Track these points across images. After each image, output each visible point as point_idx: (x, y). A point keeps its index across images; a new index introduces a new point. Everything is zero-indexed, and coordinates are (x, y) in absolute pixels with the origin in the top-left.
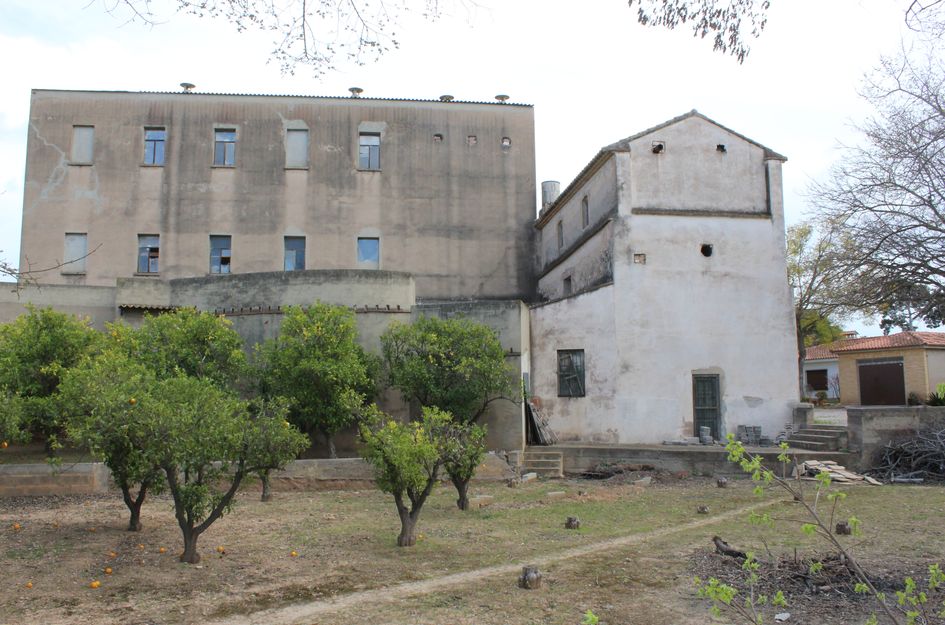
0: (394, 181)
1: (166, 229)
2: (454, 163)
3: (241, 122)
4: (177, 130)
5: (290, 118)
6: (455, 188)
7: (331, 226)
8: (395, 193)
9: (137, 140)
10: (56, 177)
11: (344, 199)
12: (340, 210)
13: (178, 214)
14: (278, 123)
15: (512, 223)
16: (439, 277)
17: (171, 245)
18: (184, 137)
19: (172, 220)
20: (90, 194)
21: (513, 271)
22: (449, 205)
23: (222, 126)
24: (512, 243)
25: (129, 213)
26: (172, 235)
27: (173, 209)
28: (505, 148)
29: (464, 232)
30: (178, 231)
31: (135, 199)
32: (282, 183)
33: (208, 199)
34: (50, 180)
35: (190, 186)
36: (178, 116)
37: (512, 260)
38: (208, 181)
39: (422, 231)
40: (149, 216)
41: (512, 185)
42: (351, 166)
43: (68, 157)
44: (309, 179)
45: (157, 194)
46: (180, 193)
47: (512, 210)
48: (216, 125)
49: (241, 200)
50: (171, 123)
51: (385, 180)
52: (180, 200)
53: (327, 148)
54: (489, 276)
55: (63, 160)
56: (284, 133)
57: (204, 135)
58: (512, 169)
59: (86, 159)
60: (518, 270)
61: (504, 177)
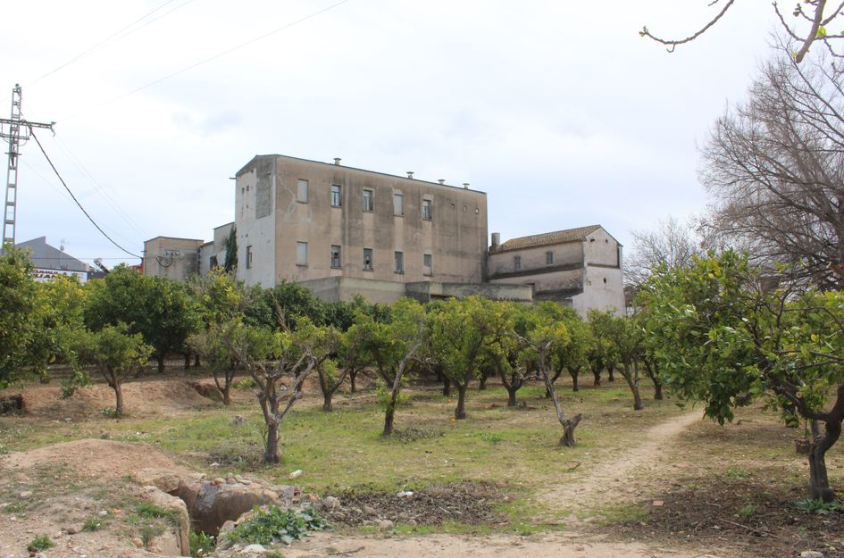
0: (437, 226)
1: (344, 243)
2: (459, 219)
3: (375, 187)
4: (347, 188)
5: (396, 188)
6: (459, 232)
7: (414, 247)
8: (438, 233)
9: (329, 191)
10: (291, 209)
11: (418, 234)
12: (416, 239)
13: (349, 235)
14: (390, 190)
15: (480, 251)
16: (454, 276)
17: (347, 252)
18: (350, 193)
19: (347, 239)
20: (309, 220)
21: (480, 275)
22: (457, 240)
23: (368, 189)
24: (479, 261)
25: (327, 232)
26: (347, 247)
27: (347, 233)
28: (477, 214)
29: (463, 254)
30: (350, 245)
31: (329, 225)
32: (393, 223)
33: (361, 228)
34: (289, 210)
35: (354, 220)
36: (347, 182)
37: (480, 270)
38: (362, 219)
39: (448, 253)
40: (336, 234)
41: (479, 232)
42: (420, 217)
43: (296, 197)
44: (404, 222)
45: (339, 223)
46: (350, 223)
47: (479, 245)
48: (364, 188)
49: (377, 231)
50: (345, 184)
51: (433, 225)
52: (350, 228)
53: (410, 206)
54: (471, 277)
55: (294, 199)
56: (393, 196)
57: (359, 192)
58: (479, 225)
59: (304, 199)
60: (482, 274)
61: (476, 228)
